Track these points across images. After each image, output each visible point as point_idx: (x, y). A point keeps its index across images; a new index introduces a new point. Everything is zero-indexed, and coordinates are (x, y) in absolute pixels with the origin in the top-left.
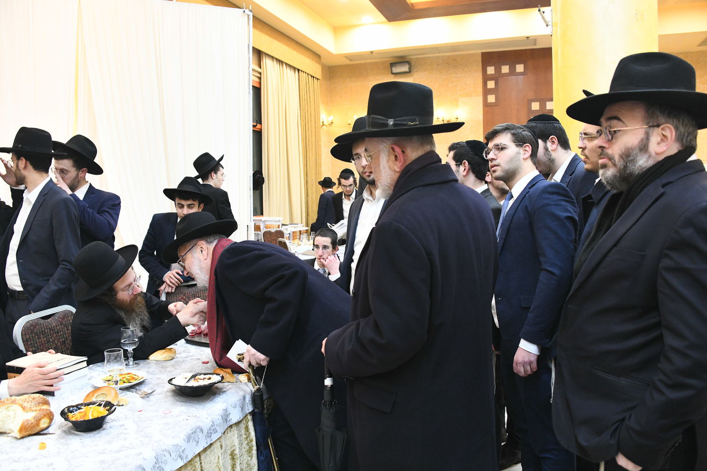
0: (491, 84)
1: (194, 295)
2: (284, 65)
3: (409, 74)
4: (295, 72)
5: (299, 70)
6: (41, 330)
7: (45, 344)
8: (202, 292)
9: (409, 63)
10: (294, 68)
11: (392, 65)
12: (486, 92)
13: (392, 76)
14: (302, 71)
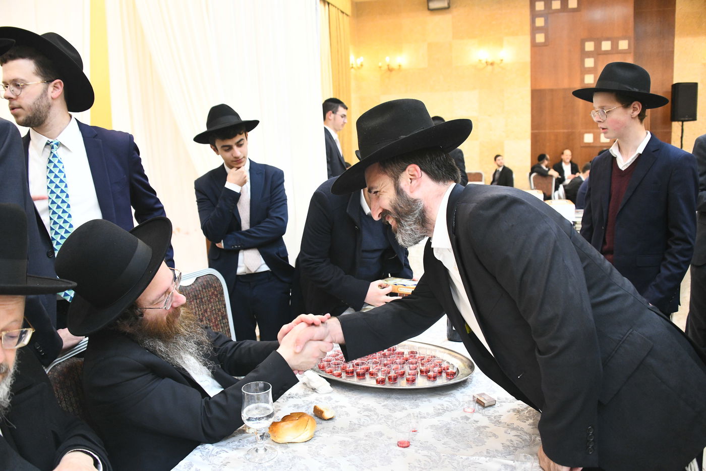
0: (540, 22)
3: (447, 11)
4: (324, 6)
5: (329, 4)
8: (204, 290)
10: (325, 1)
12: (534, 30)
13: (428, 12)
14: (332, 5)
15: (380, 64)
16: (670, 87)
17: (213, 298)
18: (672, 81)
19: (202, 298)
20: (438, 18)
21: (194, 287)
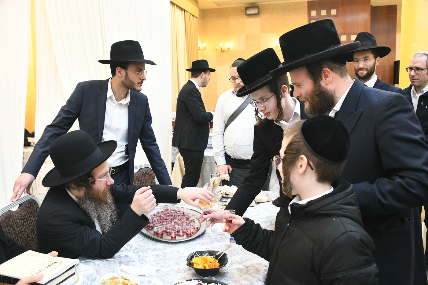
1: (138, 179)
2: (176, 7)
3: (258, 16)
4: (182, 12)
5: (185, 10)
6: (14, 222)
7: (19, 234)
8: (143, 176)
9: (258, 7)
10: (182, 9)
11: (247, 8)
13: (246, 17)
14: (186, 11)
15: (216, 48)
16: (393, 63)
17: (148, 181)
18: (395, 59)
19: (142, 180)
20: (252, 20)
21: (138, 174)
